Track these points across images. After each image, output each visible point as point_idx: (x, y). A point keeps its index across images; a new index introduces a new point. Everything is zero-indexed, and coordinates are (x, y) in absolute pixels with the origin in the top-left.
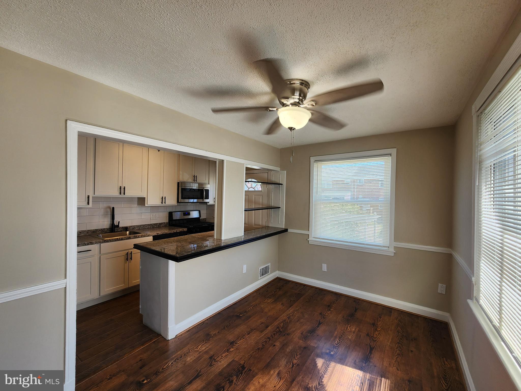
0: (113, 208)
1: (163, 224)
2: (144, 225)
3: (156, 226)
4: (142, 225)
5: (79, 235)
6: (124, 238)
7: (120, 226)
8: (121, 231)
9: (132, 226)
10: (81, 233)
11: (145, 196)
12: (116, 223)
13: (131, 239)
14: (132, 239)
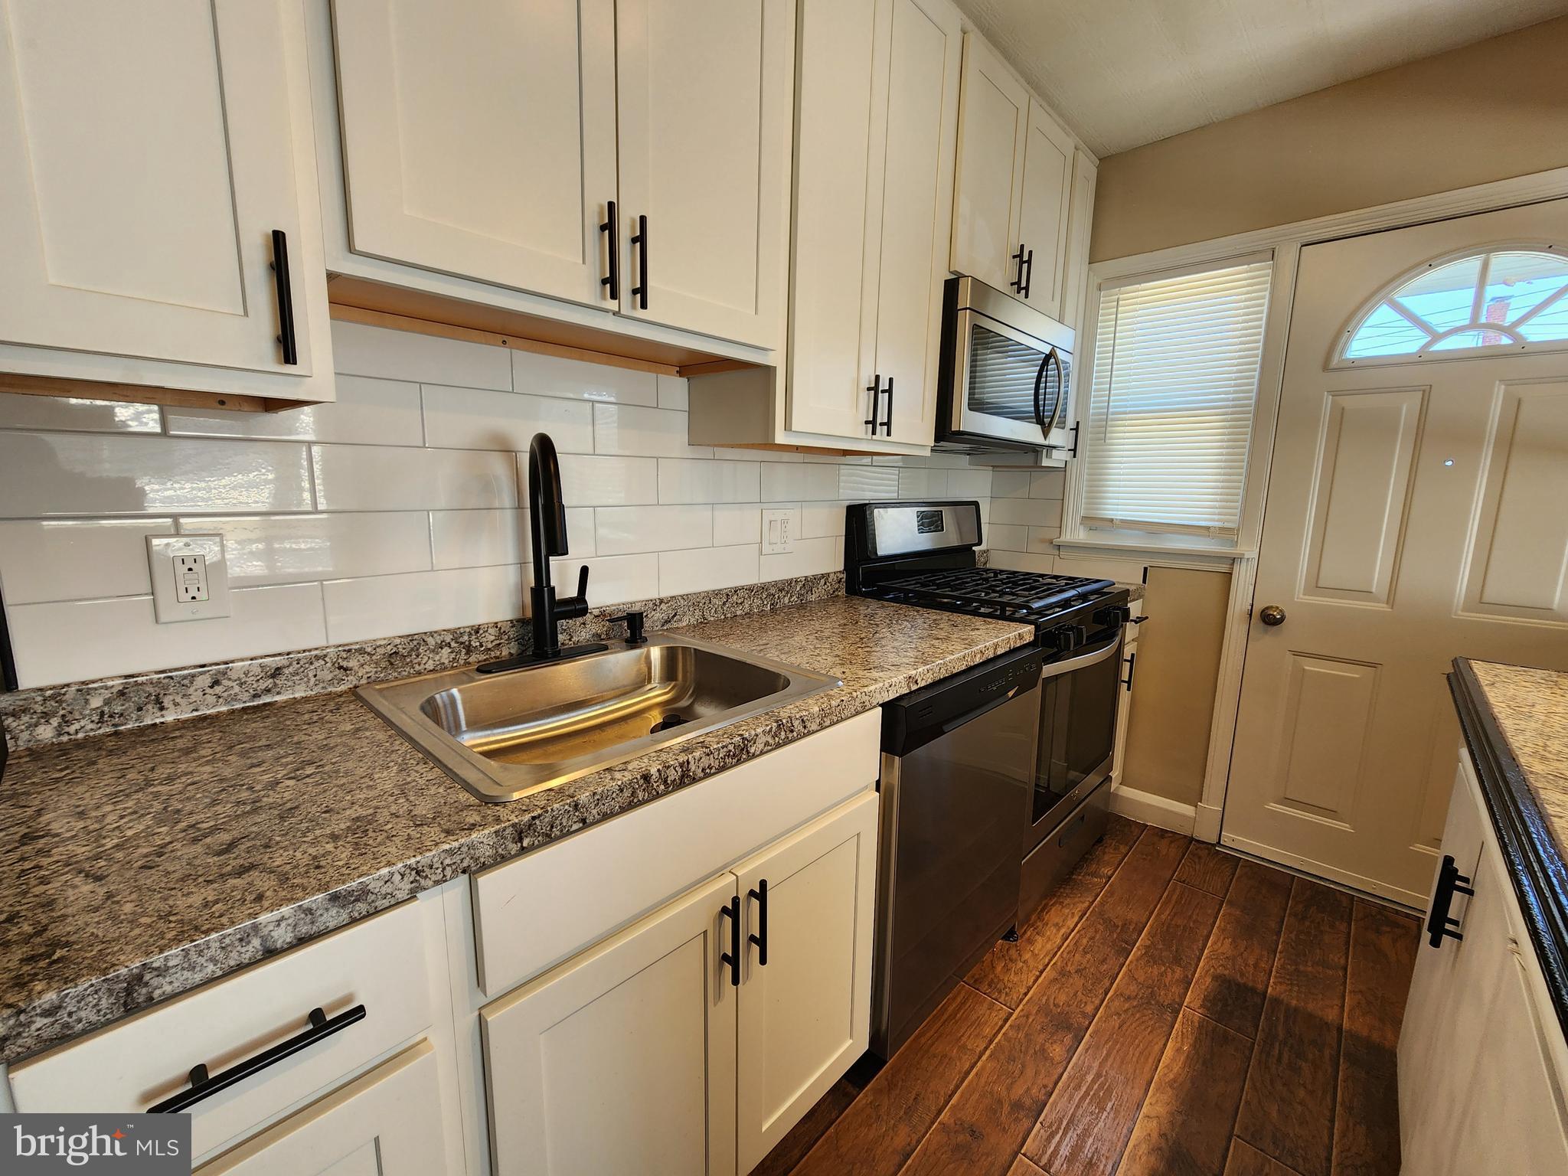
0: (544, 451)
1: (823, 581)
3: (786, 600)
4: (717, 593)
5: (267, 699)
6: (705, 762)
7: (596, 598)
8: (598, 647)
9: (662, 601)
10: (277, 672)
11: (775, 359)
12: (565, 586)
13: (754, 756)
14: (762, 753)
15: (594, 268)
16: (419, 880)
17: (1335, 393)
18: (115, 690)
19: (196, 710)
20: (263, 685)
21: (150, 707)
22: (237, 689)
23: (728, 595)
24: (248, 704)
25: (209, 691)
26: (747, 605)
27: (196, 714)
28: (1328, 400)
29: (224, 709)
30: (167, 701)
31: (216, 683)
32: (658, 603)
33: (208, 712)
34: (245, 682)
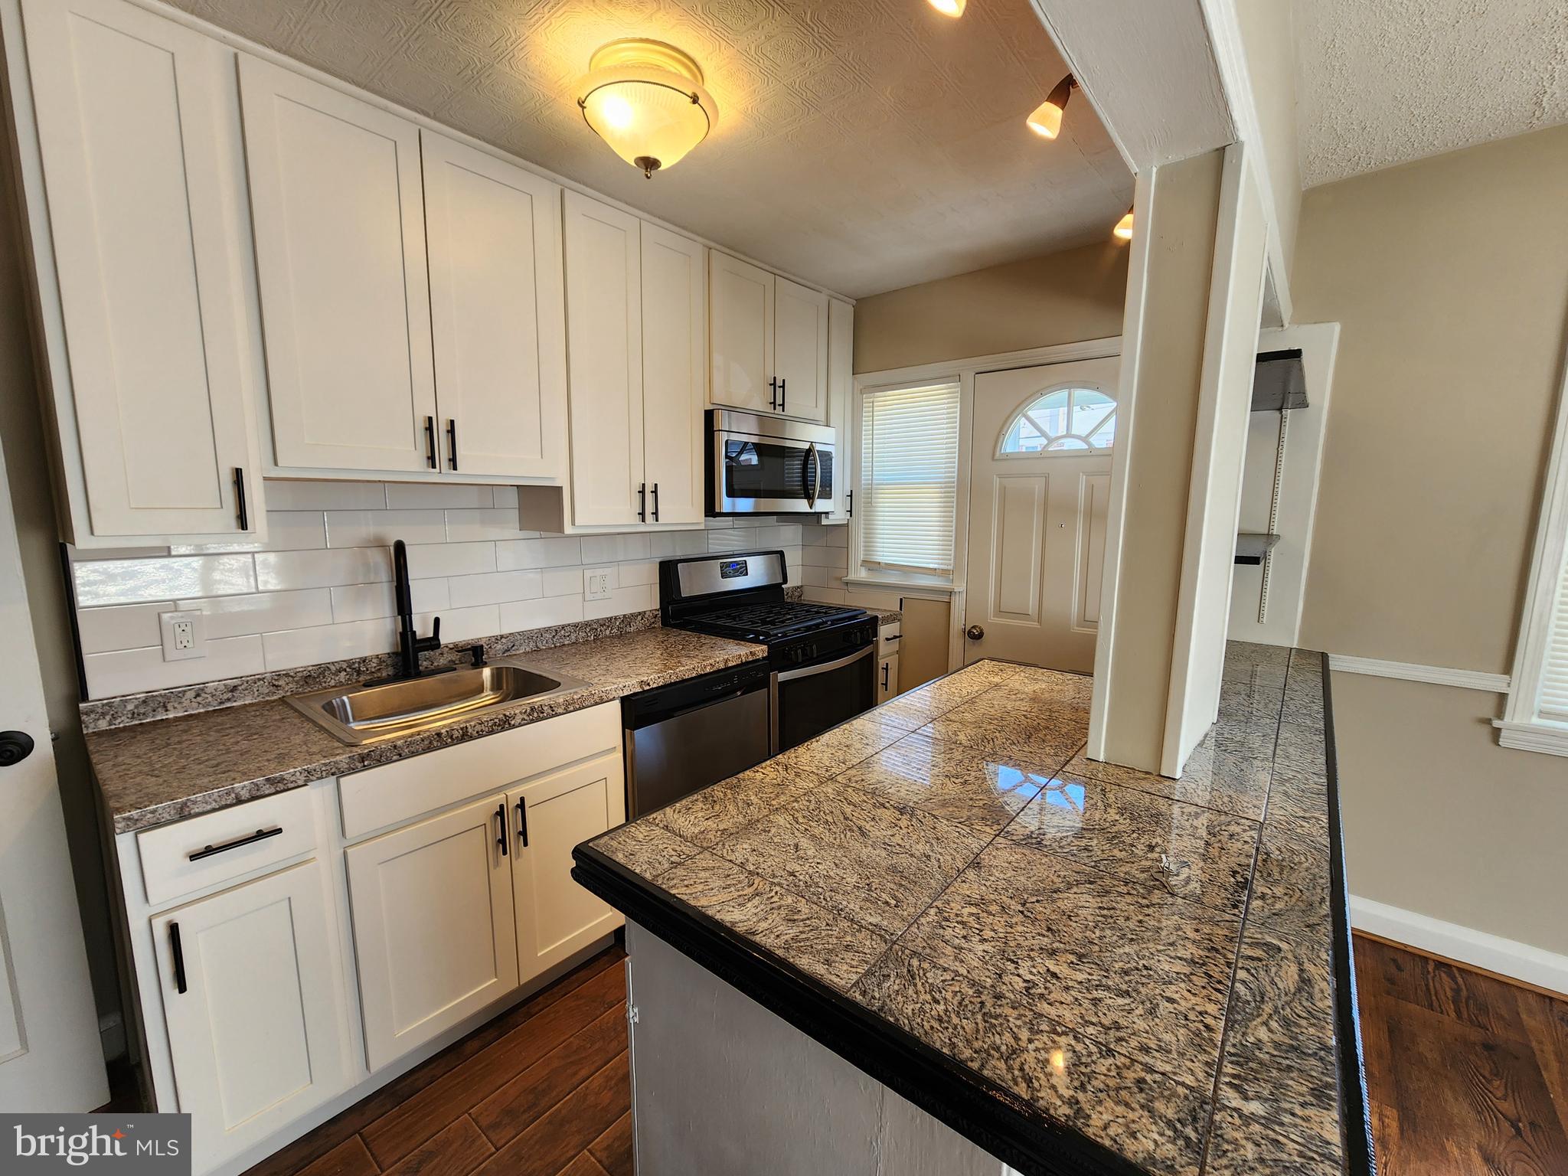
0: (400, 548)
1: (640, 618)
2: (556, 630)
3: (608, 632)
4: (547, 630)
5: (228, 705)
6: (478, 728)
7: (445, 639)
8: (450, 668)
9: (502, 637)
10: (234, 688)
11: (562, 481)
12: (422, 628)
13: (514, 727)
14: (520, 725)
15: (423, 451)
16: (309, 777)
17: (1000, 476)
18: (141, 700)
19: (186, 711)
20: (226, 696)
21: (160, 709)
22: (210, 699)
23: (556, 631)
24: (217, 708)
25: (193, 700)
26: (573, 637)
27: (186, 713)
28: (996, 481)
29: (202, 710)
30: (169, 706)
31: (198, 695)
32: (499, 638)
33: (193, 712)
34: (215, 695)
